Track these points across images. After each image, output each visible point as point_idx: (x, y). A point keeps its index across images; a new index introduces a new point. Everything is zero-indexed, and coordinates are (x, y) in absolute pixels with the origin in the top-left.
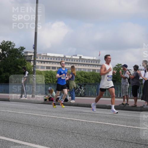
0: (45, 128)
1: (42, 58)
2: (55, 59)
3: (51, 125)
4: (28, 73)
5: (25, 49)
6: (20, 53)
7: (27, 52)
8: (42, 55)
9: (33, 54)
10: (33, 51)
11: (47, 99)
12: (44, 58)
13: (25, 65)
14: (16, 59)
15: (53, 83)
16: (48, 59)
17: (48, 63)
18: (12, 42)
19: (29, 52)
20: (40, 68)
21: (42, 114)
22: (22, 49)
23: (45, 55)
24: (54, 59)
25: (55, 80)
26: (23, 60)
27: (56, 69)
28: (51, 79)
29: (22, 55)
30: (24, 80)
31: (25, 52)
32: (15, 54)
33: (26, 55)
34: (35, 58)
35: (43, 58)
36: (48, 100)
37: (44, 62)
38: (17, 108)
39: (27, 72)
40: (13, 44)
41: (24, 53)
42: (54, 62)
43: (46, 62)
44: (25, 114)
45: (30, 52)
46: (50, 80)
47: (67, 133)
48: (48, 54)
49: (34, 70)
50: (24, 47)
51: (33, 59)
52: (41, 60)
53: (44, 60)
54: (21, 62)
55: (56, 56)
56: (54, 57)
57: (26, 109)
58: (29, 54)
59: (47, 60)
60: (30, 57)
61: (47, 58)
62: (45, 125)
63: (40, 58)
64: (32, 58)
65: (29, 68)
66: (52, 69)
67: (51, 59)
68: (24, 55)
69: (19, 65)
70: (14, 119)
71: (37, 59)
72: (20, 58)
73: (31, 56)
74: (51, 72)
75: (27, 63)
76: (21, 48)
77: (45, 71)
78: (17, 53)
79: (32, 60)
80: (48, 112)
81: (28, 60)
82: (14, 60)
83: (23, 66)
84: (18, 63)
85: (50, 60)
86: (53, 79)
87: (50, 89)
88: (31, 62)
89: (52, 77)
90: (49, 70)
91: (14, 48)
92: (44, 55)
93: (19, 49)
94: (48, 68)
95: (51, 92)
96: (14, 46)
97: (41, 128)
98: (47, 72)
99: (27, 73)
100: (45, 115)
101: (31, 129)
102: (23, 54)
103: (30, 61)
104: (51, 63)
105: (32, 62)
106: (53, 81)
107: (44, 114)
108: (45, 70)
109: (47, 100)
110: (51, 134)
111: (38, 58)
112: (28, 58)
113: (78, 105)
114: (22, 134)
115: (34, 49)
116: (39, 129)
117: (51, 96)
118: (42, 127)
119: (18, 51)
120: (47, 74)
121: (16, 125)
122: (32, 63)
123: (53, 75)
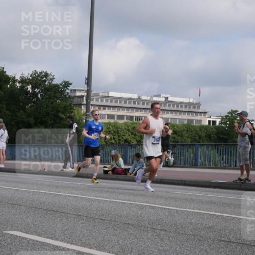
0: (105, 220)
1: (100, 100)
2: (123, 101)
3: (117, 215)
4: (76, 126)
5: (71, 84)
6: (62, 92)
7: (75, 91)
8: (101, 94)
9: (86, 94)
10: (86, 89)
11: (109, 171)
12: (104, 100)
13: (72, 112)
14: (56, 101)
15: (119, 143)
16: (111, 101)
17: (112, 108)
18: (49, 72)
19: (78, 90)
21: (100, 197)
22: (67, 84)
23: (106, 95)
24: (120, 102)
25: (122, 138)
26: (68, 104)
27: (124, 119)
28: (116, 137)
29: (65, 95)
30: (70, 139)
31: (71, 90)
32: (55, 93)
33: (72, 95)
34: (89, 101)
35: (102, 101)
36: (110, 172)
37: (105, 107)
38: (57, 187)
39: (75, 124)
40: (51, 77)
41: (69, 91)
42: (121, 107)
43: (107, 108)
44: (71, 196)
45: (80, 91)
46: (114, 139)
47: (144, 230)
48: (111, 94)
49: (86, 120)
50: (70, 82)
51: (85, 102)
52: (99, 103)
53: (104, 103)
54: (65, 107)
55: (124, 97)
56: (121, 99)
57: (73, 188)
58: (78, 94)
59: (109, 104)
60: (79, 99)
61: (109, 100)
62: (105, 216)
63: (97, 100)
64: (83, 100)
65: (78, 118)
66: (117, 119)
67: (116, 102)
68: (69, 96)
69: (61, 112)
70: (53, 205)
71: (92, 103)
72: (62, 100)
73: (82, 97)
74: (115, 125)
75: (75, 108)
76: (65, 84)
77: (105, 123)
78: (59, 92)
79: (83, 104)
80: (112, 192)
81: (77, 105)
82: (52, 103)
83: (68, 115)
84: (59, 109)
85: (113, 104)
86: (118, 136)
87: (115, 153)
88: (81, 107)
89: (118, 133)
90: (112, 121)
91: (53, 83)
92: (104, 94)
93: (61, 84)
94: (111, 117)
95: (115, 158)
96: (52, 79)
97: (100, 221)
98: (109, 124)
99: (75, 125)
100: (106, 198)
101: (83, 223)
102: (68, 93)
103: (80, 105)
104: (116, 109)
105: (83, 107)
106: (119, 140)
107: (103, 197)
108: (106, 120)
109: (109, 173)
110: (117, 231)
111: (93, 100)
112: (76, 101)
113: (163, 181)
114: (66, 230)
115: (86, 86)
116: (95, 221)
117: (115, 166)
118: (101, 219)
119: (59, 87)
120: (109, 128)
121: (57, 216)
122: (84, 109)
123: (120, 130)
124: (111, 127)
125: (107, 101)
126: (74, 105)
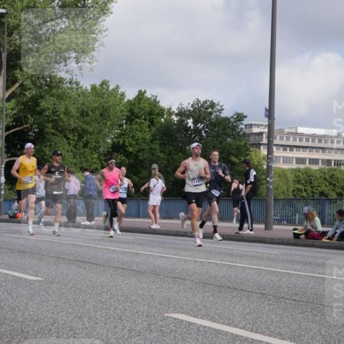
0: (300, 301)
1: (285, 138)
2: (317, 140)
3: (315, 294)
4: (255, 173)
5: (246, 117)
6: (234, 128)
7: (251, 126)
8: (287, 131)
9: (266, 130)
10: (267, 124)
11: (301, 234)
12: (291, 138)
13: (247, 155)
14: (226, 140)
15: (313, 196)
16: (301, 140)
17: (301, 149)
18: (215, 101)
19: (255, 125)
20: (281, 163)
21: (291, 269)
22: (240, 117)
23: (293, 131)
24: (313, 141)
25: (317, 190)
26: (243, 143)
27: (318, 164)
28: (309, 188)
29: (239, 133)
30: (247, 191)
31: (246, 125)
32: (224, 129)
33: (247, 131)
34: (271, 139)
35: (288, 139)
36: (303, 236)
37: (292, 147)
38: (232, 255)
39: (252, 170)
40: (219, 108)
41: (243, 127)
42: (314, 148)
43: (295, 149)
44: (252, 268)
45: (259, 126)
46: (305, 191)
48: (301, 130)
49: (267, 166)
50: (245, 114)
51: (265, 141)
52: (284, 142)
53: (291, 142)
54: (238, 149)
55: (318, 134)
56: (314, 136)
57: (253, 257)
58: (255, 130)
59: (297, 143)
60: (257, 137)
61: (298, 139)
62: (299, 296)
63: (281, 138)
64: (262, 138)
65: (256, 163)
66: (310, 163)
67: (307, 140)
68: (244, 133)
69: (233, 155)
70: (229, 280)
71: (275, 142)
72: (234, 138)
73: (261, 134)
74: (307, 171)
75: (251, 149)
76: (238, 117)
77: (293, 170)
78: (229, 127)
79: (263, 144)
80: (306, 264)
81: (253, 144)
82: (221, 143)
84: (231, 151)
85: (304, 143)
86: (312, 187)
88: (260, 149)
89: (311, 183)
90: (302, 167)
91: (222, 115)
92: (290, 131)
93: (232, 117)
94: (300, 161)
96: (220, 111)
97: (292, 302)
98: (299, 170)
99: (253, 173)
100: (299, 271)
101: (269, 305)
102: (242, 129)
103: (258, 145)
104: (308, 150)
105: (262, 147)
106: (313, 192)
107: (295, 270)
108: (294, 166)
109: (300, 237)
110: (316, 315)
111: (276, 139)
112: (252, 140)
114: (248, 314)
115: (267, 119)
116: (286, 303)
118: (295, 300)
119: (230, 122)
120: (299, 176)
121: (234, 295)
122: (264, 151)
123: (313, 178)
124: (300, 174)
125: (295, 139)
126: (250, 145)
